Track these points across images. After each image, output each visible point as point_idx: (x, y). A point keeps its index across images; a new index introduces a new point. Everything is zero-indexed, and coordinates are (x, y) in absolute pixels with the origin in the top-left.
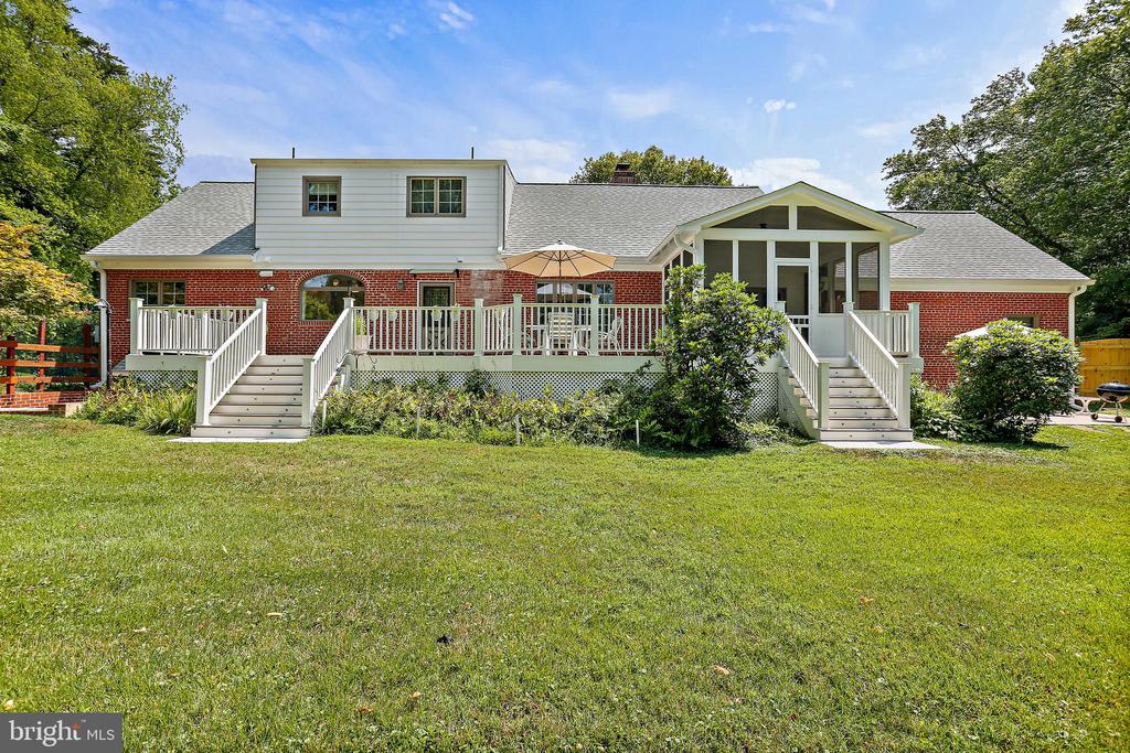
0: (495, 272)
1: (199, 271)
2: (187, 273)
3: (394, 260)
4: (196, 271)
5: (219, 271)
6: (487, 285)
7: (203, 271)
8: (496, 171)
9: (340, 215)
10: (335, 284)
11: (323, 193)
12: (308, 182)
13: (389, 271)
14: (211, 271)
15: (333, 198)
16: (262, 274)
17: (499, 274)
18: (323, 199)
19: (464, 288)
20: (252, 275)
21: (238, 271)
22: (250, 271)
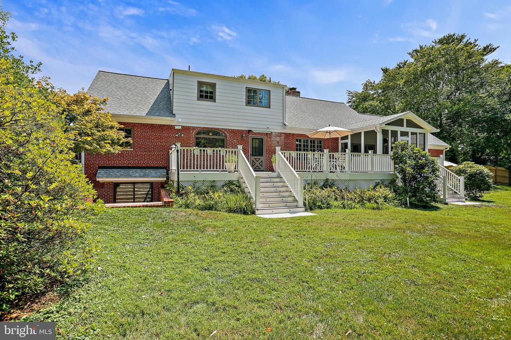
0: (281, 133)
1: (141, 124)
2: (134, 125)
3: (240, 125)
4: (139, 124)
5: (152, 124)
6: (278, 139)
7: (143, 124)
8: (282, 89)
9: (215, 102)
10: (211, 134)
11: (207, 90)
12: (200, 84)
13: (237, 130)
14: (148, 124)
15: (211, 93)
16: (176, 127)
17: (282, 135)
18: (207, 94)
19: (269, 139)
20: (170, 128)
21: (163, 125)
22: (169, 125)
